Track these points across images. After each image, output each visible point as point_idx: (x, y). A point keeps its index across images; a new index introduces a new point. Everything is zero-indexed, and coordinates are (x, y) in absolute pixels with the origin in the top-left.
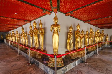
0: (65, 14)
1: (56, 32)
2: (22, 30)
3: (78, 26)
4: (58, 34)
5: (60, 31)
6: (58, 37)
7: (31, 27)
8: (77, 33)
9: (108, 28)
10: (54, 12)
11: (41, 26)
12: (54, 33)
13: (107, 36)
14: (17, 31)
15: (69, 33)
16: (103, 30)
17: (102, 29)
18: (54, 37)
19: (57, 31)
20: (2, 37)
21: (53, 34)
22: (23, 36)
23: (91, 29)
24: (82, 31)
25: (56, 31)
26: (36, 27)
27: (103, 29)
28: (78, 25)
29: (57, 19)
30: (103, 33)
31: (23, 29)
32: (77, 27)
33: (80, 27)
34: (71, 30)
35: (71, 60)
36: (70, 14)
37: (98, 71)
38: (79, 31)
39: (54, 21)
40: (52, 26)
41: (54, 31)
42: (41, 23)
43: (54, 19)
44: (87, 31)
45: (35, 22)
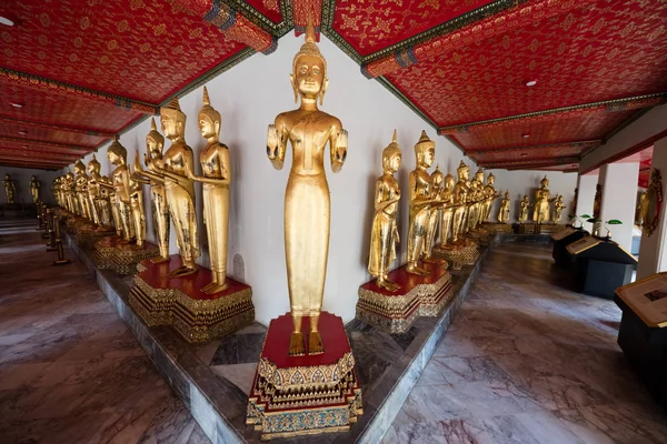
0: (364, 66)
1: (315, 171)
2: (113, 157)
3: (427, 146)
4: (325, 185)
6: (324, 210)
7: (158, 135)
9: (510, 168)
10: (297, 35)
11: (207, 129)
12: (293, 175)
13: (506, 199)
14: (94, 162)
15: (382, 179)
16: (491, 175)
17: (488, 172)
18: (294, 203)
19: (319, 162)
20: (35, 192)
21: (290, 186)
22: (118, 189)
23: (462, 165)
24: (436, 172)
25: (308, 160)
26: (180, 134)
27: (494, 171)
29: (323, 67)
30: (492, 188)
31: (119, 150)
32: (417, 150)
33: (432, 151)
34: (394, 163)
35: (394, 343)
36: (391, 65)
37: (553, 406)
38: (425, 174)
39: (296, 83)
40: (283, 126)
41: (297, 161)
42: (210, 112)
43: (298, 62)
44: (449, 176)
45: (176, 107)
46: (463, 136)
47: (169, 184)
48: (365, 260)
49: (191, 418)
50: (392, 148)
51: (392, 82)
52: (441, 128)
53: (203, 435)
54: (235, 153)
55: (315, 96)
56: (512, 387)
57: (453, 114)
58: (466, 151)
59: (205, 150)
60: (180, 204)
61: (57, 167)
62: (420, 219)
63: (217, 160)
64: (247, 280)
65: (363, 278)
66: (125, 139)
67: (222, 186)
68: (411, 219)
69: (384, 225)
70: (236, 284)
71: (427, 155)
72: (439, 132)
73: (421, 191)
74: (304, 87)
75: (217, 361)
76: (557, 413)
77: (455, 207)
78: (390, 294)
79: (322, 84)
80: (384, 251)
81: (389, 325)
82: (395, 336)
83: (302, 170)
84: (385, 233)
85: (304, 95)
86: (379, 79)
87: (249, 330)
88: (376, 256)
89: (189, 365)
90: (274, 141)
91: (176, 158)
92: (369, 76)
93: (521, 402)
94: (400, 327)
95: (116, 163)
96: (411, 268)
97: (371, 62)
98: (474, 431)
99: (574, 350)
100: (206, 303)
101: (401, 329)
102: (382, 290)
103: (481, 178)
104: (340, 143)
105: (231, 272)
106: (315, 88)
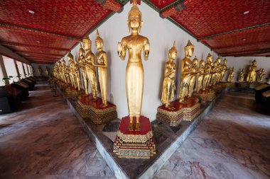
0: (161, 13)
1: (137, 60)
2: (69, 59)
4: (142, 66)
5: (146, 58)
7: (82, 50)
8: (185, 65)
9: (236, 56)
10: (131, 3)
11: (99, 46)
14: (64, 61)
15: (168, 63)
17: (224, 58)
19: (139, 56)
21: (128, 67)
22: (71, 70)
23: (209, 55)
24: (195, 59)
26: (90, 49)
27: (227, 58)
28: (189, 44)
29: (140, 16)
30: (225, 66)
31: (71, 56)
32: (186, 49)
33: (193, 49)
34: (174, 56)
35: (171, 130)
36: (173, 11)
37: (243, 162)
38: (189, 60)
39: (129, 24)
40: (124, 43)
41: (130, 56)
42: (99, 39)
43: (130, 15)
44: (202, 61)
45: (88, 38)
46: (210, 42)
47: (87, 67)
48: (160, 96)
49: (96, 149)
50: (173, 49)
51: (174, 19)
52: (198, 38)
53: (100, 155)
54: (109, 55)
55: (137, 29)
56: (224, 152)
57: (204, 31)
58: (212, 49)
59: (98, 54)
60: (91, 75)
61: (53, 63)
62: (186, 80)
63: (102, 58)
64: (115, 103)
65: (159, 104)
66: (73, 52)
67: (104, 68)
68: (181, 80)
69: (169, 83)
70: (110, 104)
71: (190, 51)
72: (198, 40)
73: (187, 68)
74: (132, 26)
75: (104, 130)
76: (245, 165)
77: (204, 75)
78: (170, 111)
79: (140, 24)
80: (168, 93)
81: (169, 123)
82: (172, 127)
83: (132, 60)
84: (169, 86)
85: (132, 29)
86: (168, 18)
87: (115, 121)
88: (165, 95)
89: (95, 131)
90: (120, 49)
91: (89, 58)
92: (163, 17)
93: (228, 159)
94: (174, 124)
95: (70, 60)
96: (181, 101)
97: (164, 11)
98: (203, 167)
99: (259, 140)
100: (100, 111)
101: (174, 125)
102: (167, 109)
103: (220, 61)
104: (147, 48)
105: (109, 100)
106: (137, 25)
